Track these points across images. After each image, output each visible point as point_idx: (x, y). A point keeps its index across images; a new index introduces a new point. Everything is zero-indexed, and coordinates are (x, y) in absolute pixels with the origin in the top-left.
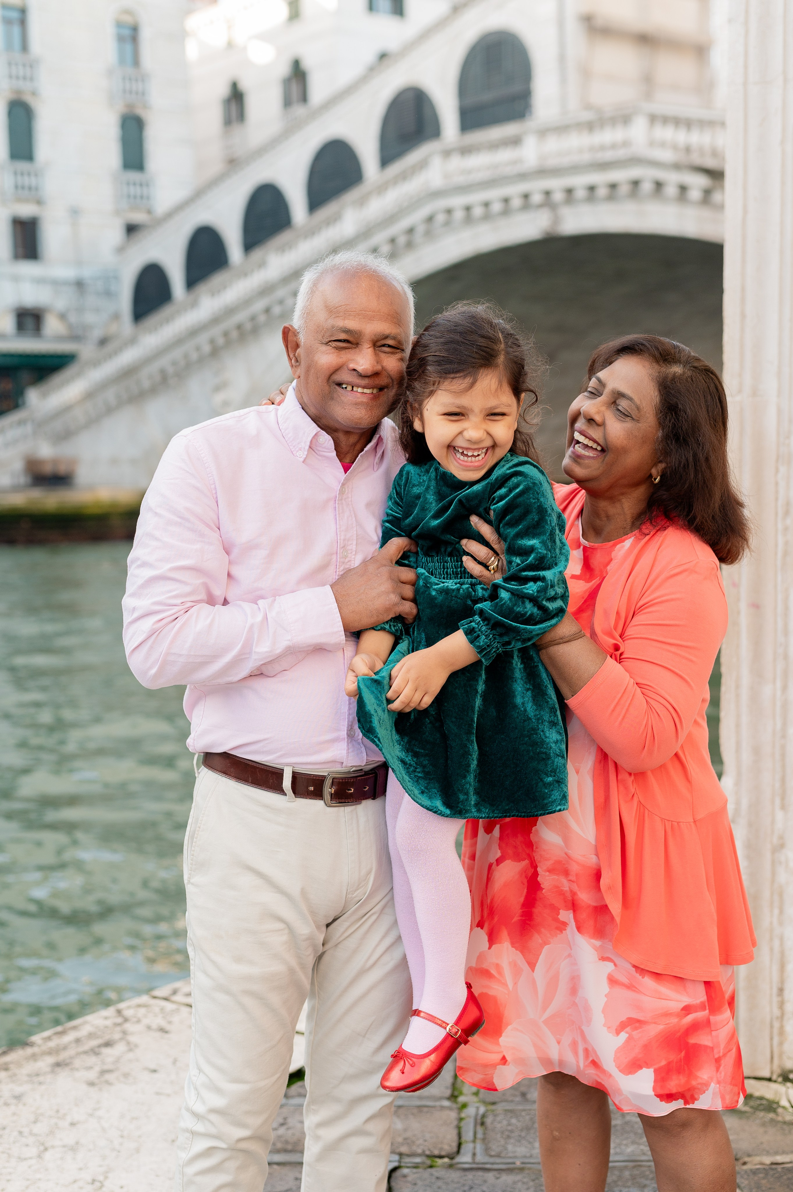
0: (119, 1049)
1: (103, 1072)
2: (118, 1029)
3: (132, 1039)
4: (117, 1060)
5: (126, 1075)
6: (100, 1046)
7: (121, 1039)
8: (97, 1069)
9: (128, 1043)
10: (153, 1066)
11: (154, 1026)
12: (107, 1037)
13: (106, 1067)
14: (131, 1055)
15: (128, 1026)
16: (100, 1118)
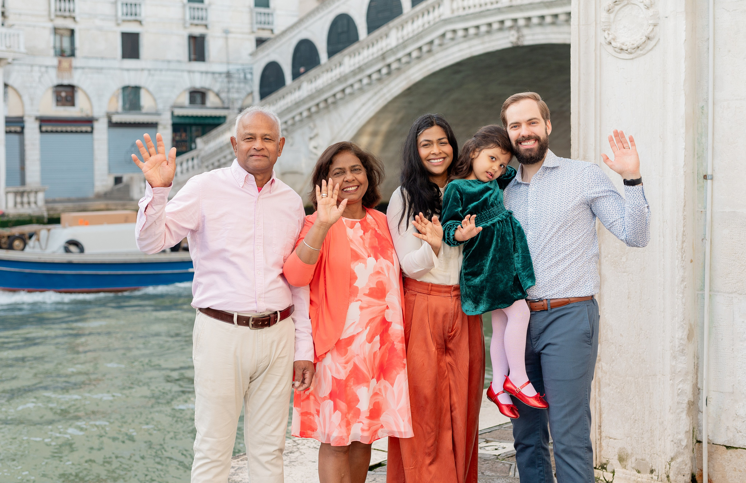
0: (297, 454)
1: (290, 462)
2: (295, 447)
3: (302, 451)
4: (297, 458)
5: (302, 463)
6: (288, 453)
7: (297, 451)
8: (288, 461)
9: (301, 452)
10: (313, 460)
11: (312, 446)
12: (290, 450)
13: (291, 460)
14: (302, 456)
15: (299, 446)
16: (292, 477)
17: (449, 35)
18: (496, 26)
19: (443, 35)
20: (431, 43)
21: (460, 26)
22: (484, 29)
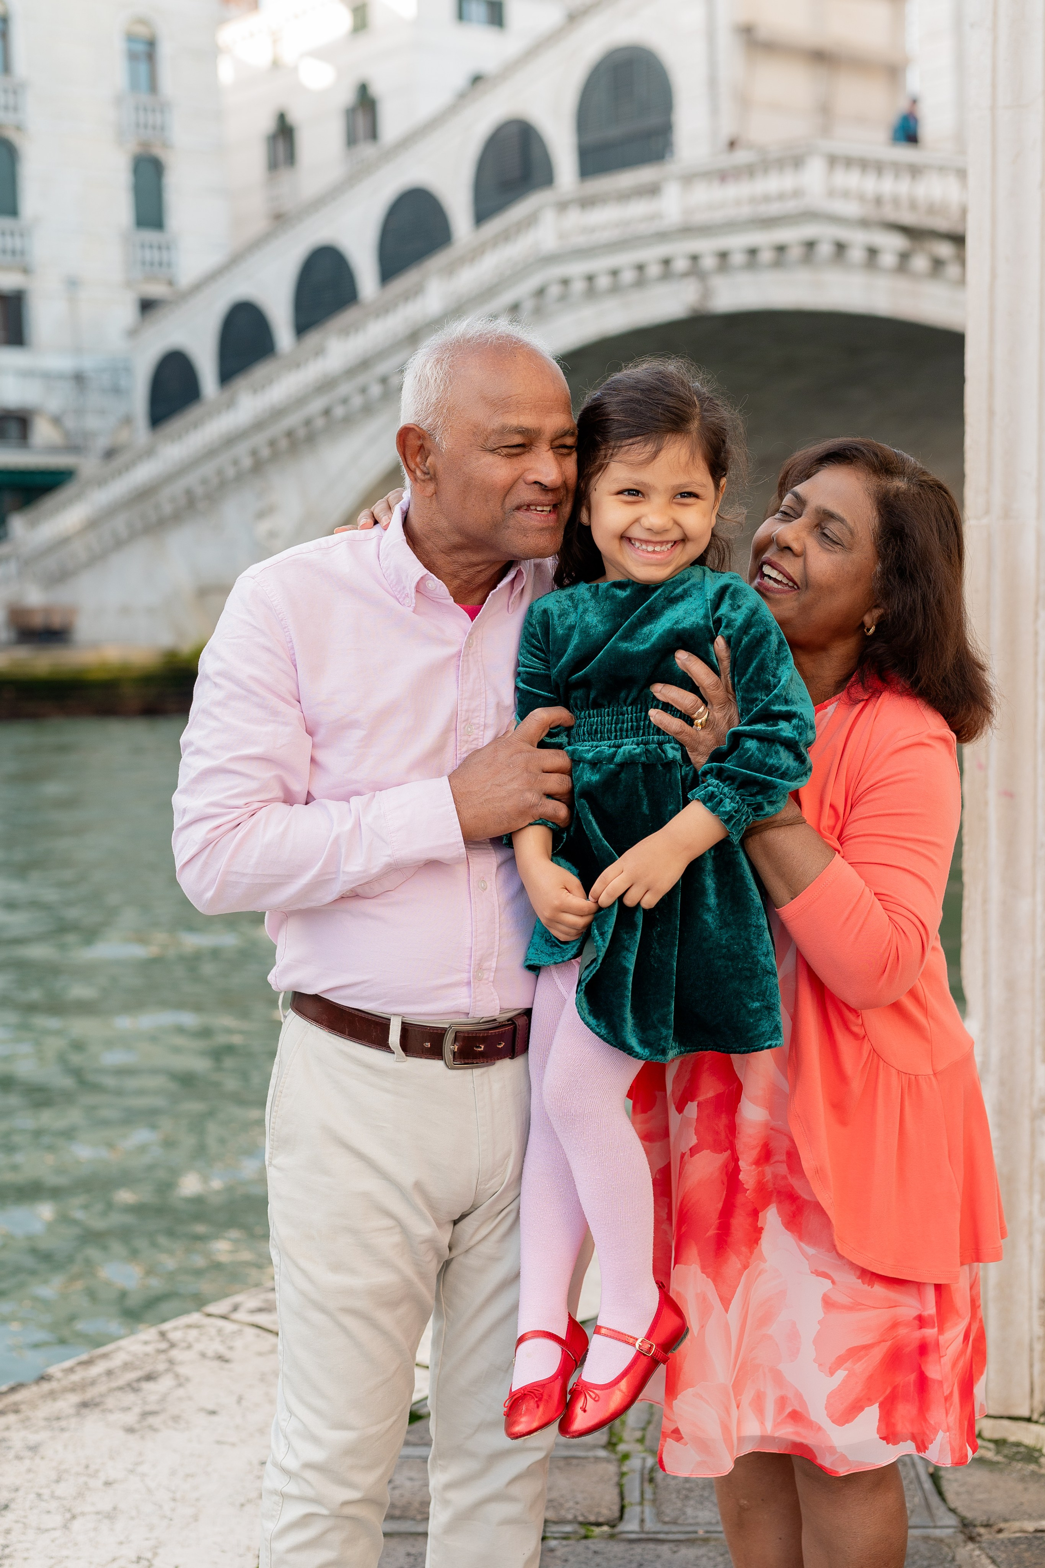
0: (165, 1383)
1: (145, 1415)
2: (162, 1357)
3: (182, 1370)
4: (163, 1399)
5: (176, 1419)
6: (139, 1380)
7: (167, 1371)
8: (137, 1410)
9: (177, 1376)
10: (211, 1406)
11: (210, 1353)
12: (148, 1369)
13: (148, 1408)
14: (181, 1392)
15: (175, 1353)
16: (143, 1475)
17: (554, 290)
19: (541, 292)
20: (516, 306)
21: (576, 269)
22: (628, 276)
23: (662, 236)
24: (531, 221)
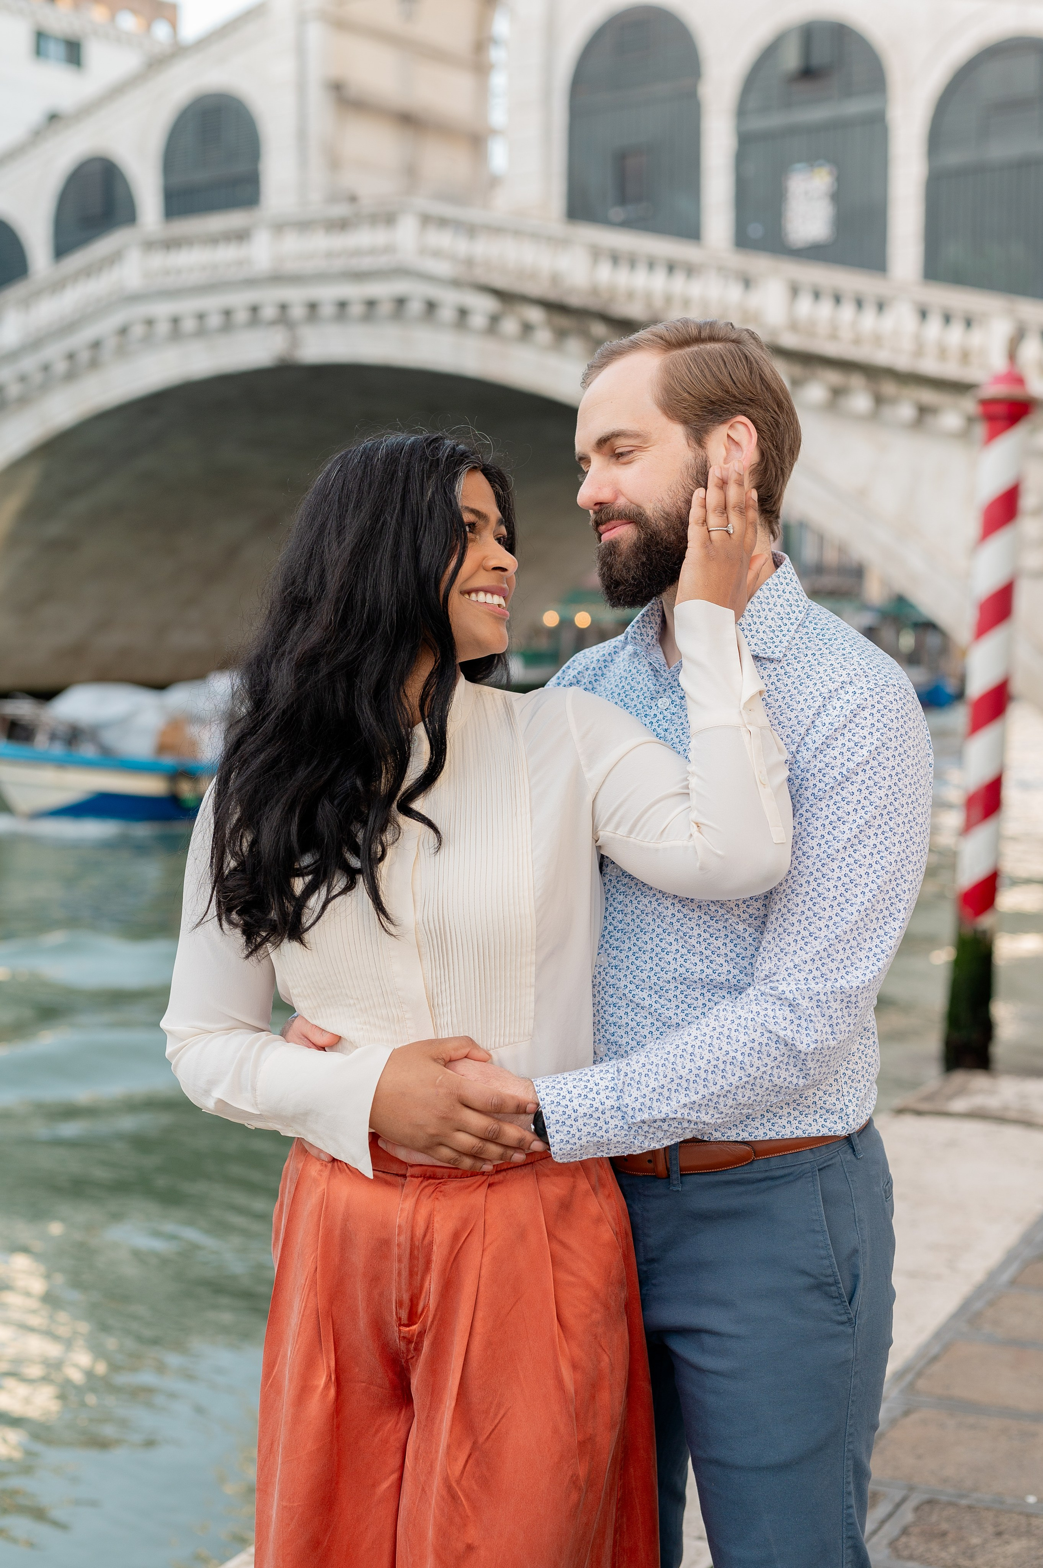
17: (138, 330)
18: (242, 316)
19: (123, 331)
20: (96, 345)
21: (162, 310)
22: (215, 321)
23: (251, 282)
24: (114, 258)
